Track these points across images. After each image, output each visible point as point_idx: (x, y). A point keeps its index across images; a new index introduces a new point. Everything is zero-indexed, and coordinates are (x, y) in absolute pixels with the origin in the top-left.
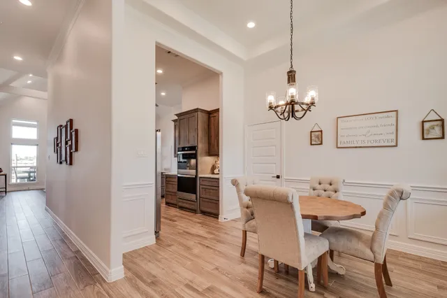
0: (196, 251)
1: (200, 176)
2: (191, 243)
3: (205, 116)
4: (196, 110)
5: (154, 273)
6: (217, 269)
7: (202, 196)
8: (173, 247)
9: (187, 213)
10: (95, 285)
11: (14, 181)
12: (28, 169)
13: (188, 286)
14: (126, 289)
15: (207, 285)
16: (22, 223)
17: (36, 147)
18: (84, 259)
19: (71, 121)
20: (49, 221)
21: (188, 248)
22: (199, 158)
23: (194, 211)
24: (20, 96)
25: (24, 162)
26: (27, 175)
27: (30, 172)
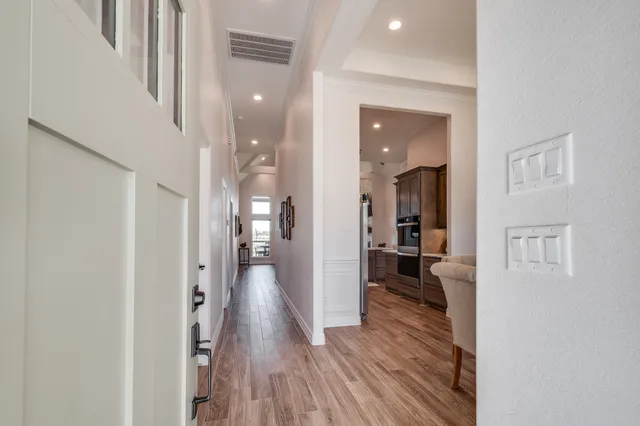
0: (400, 339)
1: (424, 255)
2: (397, 332)
3: (433, 175)
4: (419, 169)
5: (351, 347)
6: (415, 359)
7: (426, 281)
8: (377, 332)
9: (408, 302)
10: (302, 343)
11: (254, 255)
12: (264, 244)
13: (378, 365)
14: (325, 353)
15: (397, 367)
16: (259, 292)
17: (268, 222)
18: (298, 325)
19: (289, 198)
20: (276, 292)
21: (393, 336)
22: (423, 232)
23: (417, 300)
24: (257, 174)
25: (262, 237)
26: (263, 250)
27: (265, 247)
